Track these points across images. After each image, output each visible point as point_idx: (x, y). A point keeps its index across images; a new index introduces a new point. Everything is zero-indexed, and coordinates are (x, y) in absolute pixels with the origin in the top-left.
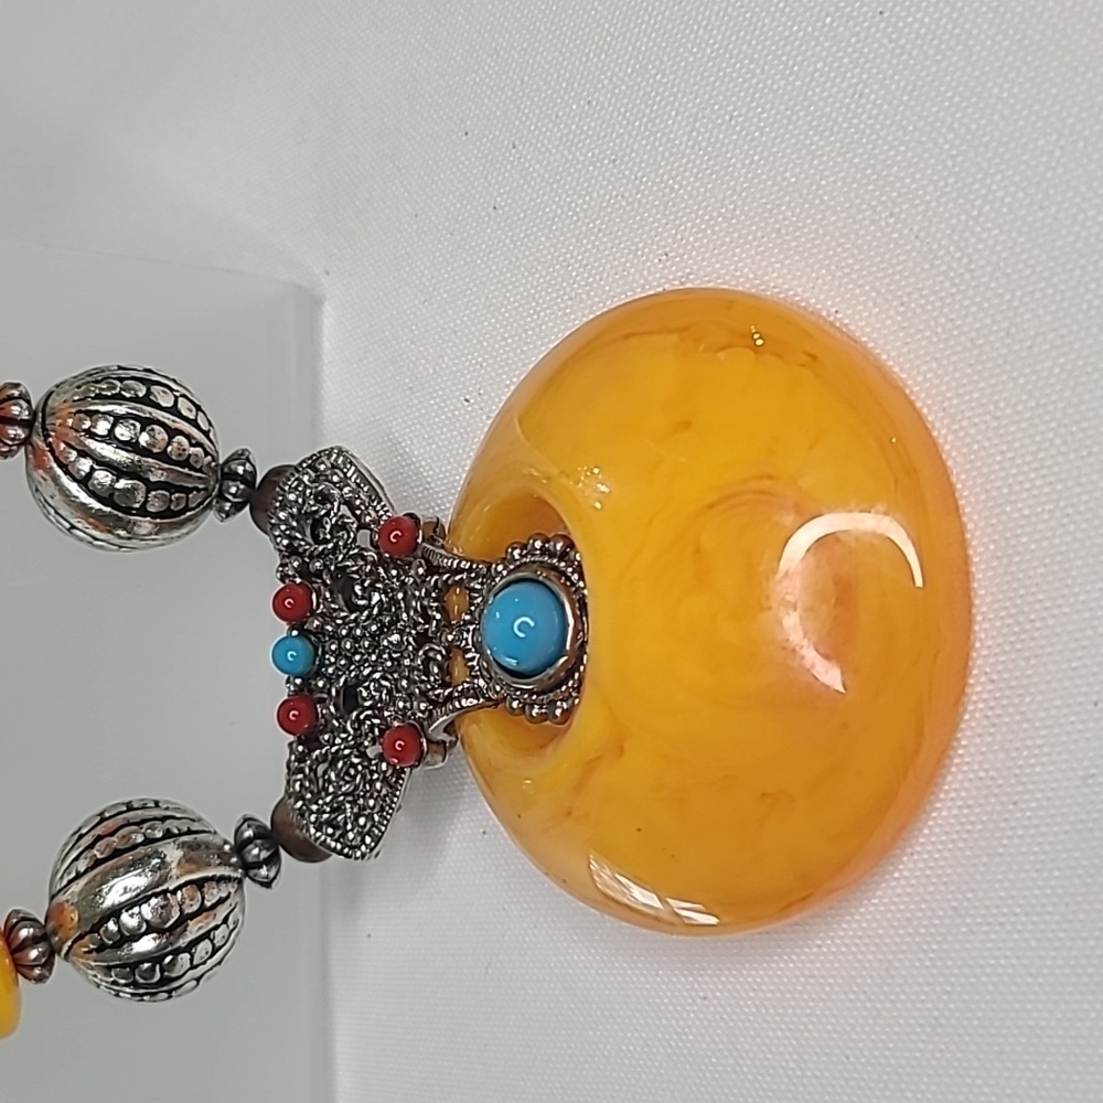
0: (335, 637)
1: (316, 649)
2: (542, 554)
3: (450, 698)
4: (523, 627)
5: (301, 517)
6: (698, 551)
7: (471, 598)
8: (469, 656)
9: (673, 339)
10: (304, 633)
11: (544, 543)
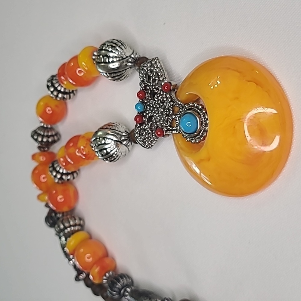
0: (149, 105)
1: (145, 107)
2: (196, 108)
3: (171, 130)
4: (189, 124)
5: (146, 74)
6: (234, 127)
7: (179, 109)
8: (177, 122)
9: (238, 74)
10: (143, 102)
11: (197, 105)
